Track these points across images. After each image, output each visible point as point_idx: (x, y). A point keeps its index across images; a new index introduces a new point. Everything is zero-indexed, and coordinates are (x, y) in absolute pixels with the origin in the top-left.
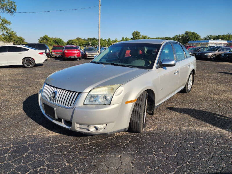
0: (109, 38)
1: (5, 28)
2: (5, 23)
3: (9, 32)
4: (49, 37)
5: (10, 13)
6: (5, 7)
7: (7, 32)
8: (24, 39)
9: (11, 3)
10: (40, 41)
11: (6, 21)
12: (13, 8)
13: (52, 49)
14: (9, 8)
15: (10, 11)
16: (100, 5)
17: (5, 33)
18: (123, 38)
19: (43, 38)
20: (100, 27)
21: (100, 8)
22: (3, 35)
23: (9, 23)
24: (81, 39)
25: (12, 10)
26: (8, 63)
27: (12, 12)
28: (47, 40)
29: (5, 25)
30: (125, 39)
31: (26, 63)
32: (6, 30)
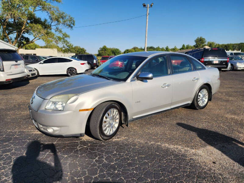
0: (167, 47)
1: (65, 41)
2: (66, 37)
3: (68, 44)
4: (107, 47)
5: (70, 28)
6: (65, 23)
7: (66, 45)
8: (86, 50)
9: (71, 18)
10: (99, 51)
11: (66, 35)
12: (73, 23)
13: (101, 60)
14: (69, 24)
15: (70, 26)
16: (148, 14)
17: (65, 46)
18: (184, 46)
19: (102, 49)
20: (147, 36)
21: (148, 17)
22: (64, 47)
23: (69, 37)
24: (137, 48)
25: (72, 25)
26: (56, 72)
27: (72, 27)
28: (105, 50)
29: (66, 39)
30: (186, 46)
31: (70, 73)
32: (66, 43)
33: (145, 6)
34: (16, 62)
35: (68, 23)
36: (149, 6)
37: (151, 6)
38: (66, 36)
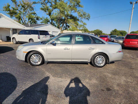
8: (102, 32)
9: (88, 15)
10: (111, 32)
12: (89, 17)
15: (87, 19)
16: (133, 8)
19: (114, 31)
21: (133, 10)
33: (131, 3)
34: (46, 36)
35: (87, 17)
36: (134, 3)
37: (136, 3)
38: (85, 24)
